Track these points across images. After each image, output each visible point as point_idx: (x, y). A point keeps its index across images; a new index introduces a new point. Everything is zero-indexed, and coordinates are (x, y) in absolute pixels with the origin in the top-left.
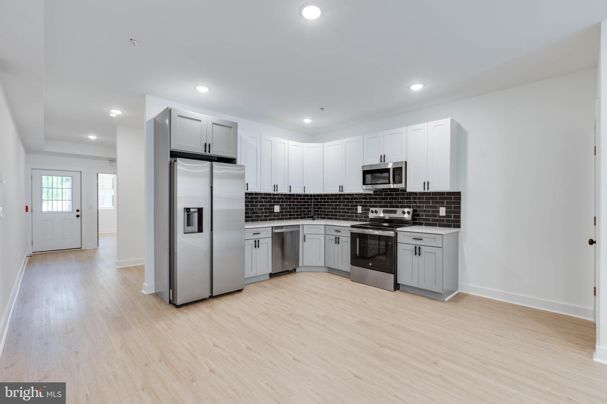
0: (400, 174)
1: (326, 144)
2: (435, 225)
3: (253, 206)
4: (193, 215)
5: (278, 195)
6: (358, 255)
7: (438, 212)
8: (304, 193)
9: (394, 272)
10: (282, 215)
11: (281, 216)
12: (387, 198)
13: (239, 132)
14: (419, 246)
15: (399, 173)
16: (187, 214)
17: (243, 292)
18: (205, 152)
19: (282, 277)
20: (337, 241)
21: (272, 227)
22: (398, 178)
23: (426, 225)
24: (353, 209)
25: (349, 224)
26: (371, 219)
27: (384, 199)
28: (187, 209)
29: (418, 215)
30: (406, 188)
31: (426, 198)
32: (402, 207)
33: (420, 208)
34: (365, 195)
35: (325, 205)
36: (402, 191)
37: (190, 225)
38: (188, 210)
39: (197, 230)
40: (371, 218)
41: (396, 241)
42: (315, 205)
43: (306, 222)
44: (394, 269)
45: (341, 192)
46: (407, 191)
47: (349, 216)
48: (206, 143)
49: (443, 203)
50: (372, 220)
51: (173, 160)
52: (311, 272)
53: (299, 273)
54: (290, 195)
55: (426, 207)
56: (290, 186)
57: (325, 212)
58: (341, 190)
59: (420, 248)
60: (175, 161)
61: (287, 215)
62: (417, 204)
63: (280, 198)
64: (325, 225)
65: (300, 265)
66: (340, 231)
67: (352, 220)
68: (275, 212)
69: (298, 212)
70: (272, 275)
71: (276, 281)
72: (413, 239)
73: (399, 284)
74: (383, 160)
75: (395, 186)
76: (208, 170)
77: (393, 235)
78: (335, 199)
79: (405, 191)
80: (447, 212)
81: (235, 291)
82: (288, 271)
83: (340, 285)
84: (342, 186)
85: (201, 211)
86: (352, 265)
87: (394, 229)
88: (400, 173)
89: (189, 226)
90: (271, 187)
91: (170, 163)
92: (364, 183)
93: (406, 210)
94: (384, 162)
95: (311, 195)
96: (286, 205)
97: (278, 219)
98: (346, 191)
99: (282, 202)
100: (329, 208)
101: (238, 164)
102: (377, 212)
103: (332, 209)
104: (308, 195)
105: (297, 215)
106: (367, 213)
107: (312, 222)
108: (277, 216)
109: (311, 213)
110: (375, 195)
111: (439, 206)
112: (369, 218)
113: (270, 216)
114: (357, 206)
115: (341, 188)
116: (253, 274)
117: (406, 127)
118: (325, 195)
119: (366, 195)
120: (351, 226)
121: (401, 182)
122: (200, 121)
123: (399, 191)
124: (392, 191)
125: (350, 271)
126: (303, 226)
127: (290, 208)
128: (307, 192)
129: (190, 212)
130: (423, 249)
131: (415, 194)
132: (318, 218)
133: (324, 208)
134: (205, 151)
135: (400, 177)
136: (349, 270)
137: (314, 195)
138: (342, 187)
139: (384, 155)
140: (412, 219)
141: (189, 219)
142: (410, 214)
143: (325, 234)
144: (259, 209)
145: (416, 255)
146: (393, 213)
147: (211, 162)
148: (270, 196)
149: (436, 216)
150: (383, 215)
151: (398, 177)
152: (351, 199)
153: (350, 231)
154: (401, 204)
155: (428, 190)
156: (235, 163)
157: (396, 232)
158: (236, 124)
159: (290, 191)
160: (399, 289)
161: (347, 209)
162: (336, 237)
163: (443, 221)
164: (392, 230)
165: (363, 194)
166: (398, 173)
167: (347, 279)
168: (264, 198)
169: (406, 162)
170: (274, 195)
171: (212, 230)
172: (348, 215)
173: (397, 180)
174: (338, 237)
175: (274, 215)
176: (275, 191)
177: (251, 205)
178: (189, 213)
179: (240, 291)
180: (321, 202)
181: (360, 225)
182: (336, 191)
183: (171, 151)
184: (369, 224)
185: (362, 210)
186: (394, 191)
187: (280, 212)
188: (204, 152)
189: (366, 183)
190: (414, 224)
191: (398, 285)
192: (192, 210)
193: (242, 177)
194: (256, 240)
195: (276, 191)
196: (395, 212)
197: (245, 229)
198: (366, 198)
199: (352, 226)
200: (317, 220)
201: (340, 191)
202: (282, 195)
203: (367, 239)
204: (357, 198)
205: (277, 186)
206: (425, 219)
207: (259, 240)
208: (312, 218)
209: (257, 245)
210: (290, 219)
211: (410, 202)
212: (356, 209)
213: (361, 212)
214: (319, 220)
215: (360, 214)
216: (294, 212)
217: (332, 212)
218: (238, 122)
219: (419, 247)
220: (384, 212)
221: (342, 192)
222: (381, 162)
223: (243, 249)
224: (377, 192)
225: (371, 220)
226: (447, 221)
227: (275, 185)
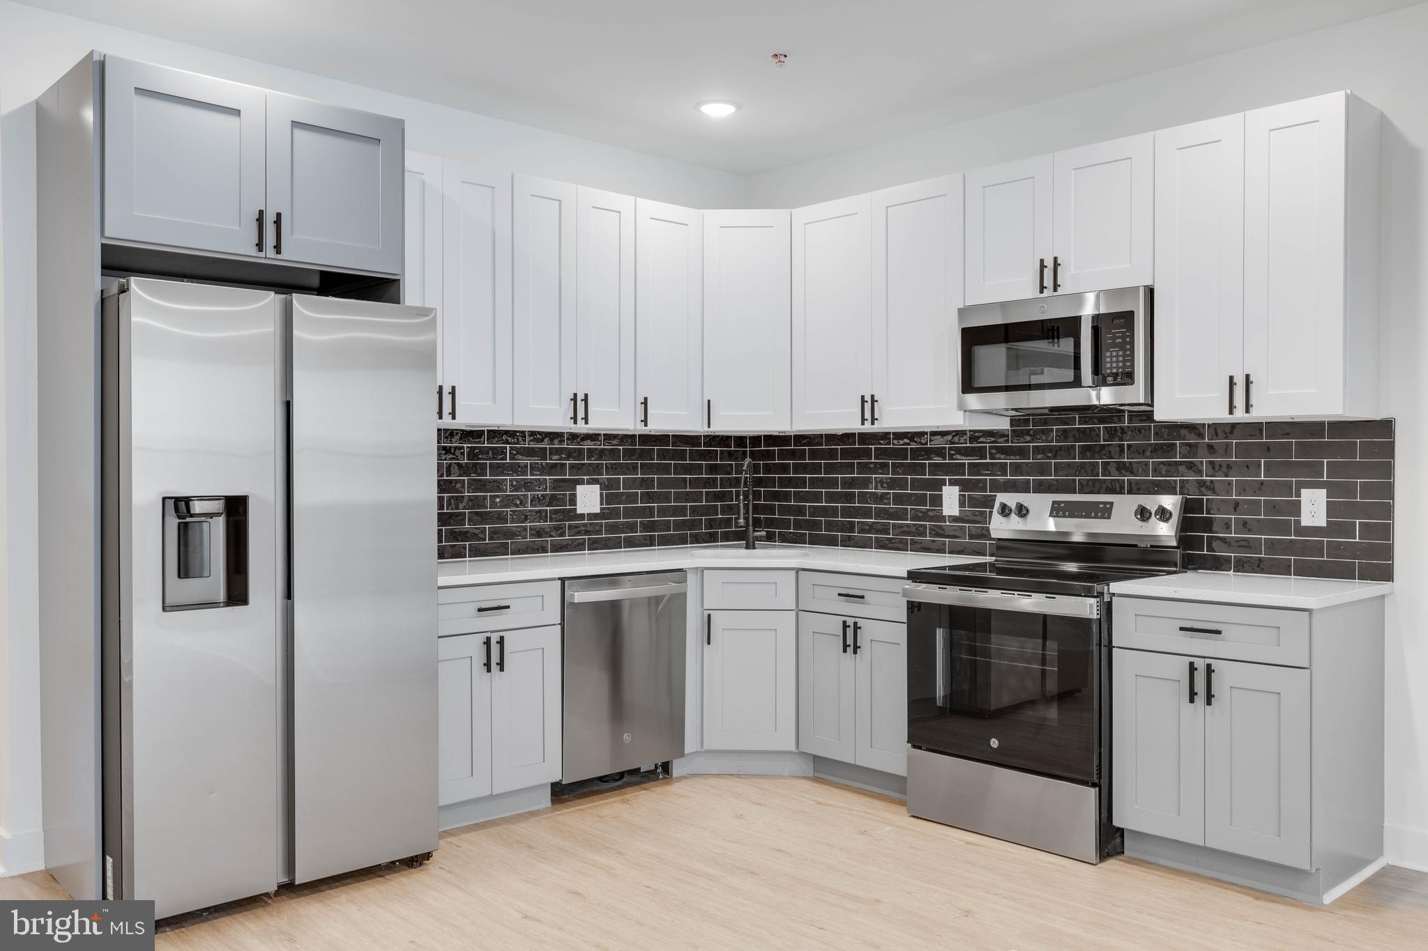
0: (1125, 343)
1: (802, 214)
2: (1281, 569)
3: (481, 486)
4: (201, 529)
5: (593, 437)
6: (939, 703)
7: (1296, 508)
8: (706, 429)
9: (1100, 777)
10: (612, 528)
11: (607, 532)
12: (1069, 451)
13: (413, 160)
14: (1208, 661)
15: (1118, 341)
16: (179, 524)
17: (430, 865)
18: (260, 250)
19: (607, 798)
20: (850, 639)
21: (563, 580)
22: (1117, 362)
23: (1242, 566)
24: (921, 500)
25: (901, 563)
26: (1001, 543)
27: (1056, 452)
28: (177, 500)
29: (1208, 525)
30: (1152, 405)
31: (1243, 450)
32: (1135, 489)
33: (1215, 493)
34: (975, 435)
35: (802, 482)
36: (1134, 416)
37: (191, 575)
38: (180, 505)
39: (222, 596)
40: (999, 539)
41: (1105, 642)
42: (759, 482)
43: (717, 557)
44: (1096, 762)
45: (868, 425)
46: (1158, 416)
47: (906, 529)
48: (261, 212)
49: (1316, 470)
50: (1003, 546)
51: (114, 283)
52: (739, 776)
53: (684, 781)
54: (646, 439)
55: (1243, 488)
56: (646, 399)
57: (800, 511)
58: (868, 415)
59: (1209, 670)
60: (124, 290)
61: (632, 528)
62: (1200, 473)
63: (601, 455)
64: (798, 571)
65: (690, 745)
66: (862, 597)
67: (919, 546)
68: (579, 512)
69: (681, 511)
70: (562, 793)
71: (579, 815)
72: (1182, 629)
73: (1123, 830)
74: (1048, 281)
75: (1106, 396)
76: (270, 329)
77: (1091, 613)
78: (845, 454)
79: (1149, 416)
80: (1331, 509)
81: (393, 862)
82: (636, 771)
83: (863, 833)
84: (873, 396)
85: (241, 510)
86: (914, 746)
87: (1097, 587)
88: (1124, 337)
89: (187, 576)
90: (560, 406)
91: (103, 300)
92: (968, 385)
93: (1153, 502)
94: (1055, 290)
95: (740, 440)
96: (627, 484)
97: (593, 543)
98: (891, 420)
99: (613, 469)
100: (817, 497)
101: (407, 304)
102: (1028, 511)
103: (831, 497)
104: (728, 438)
105: (678, 525)
106: (986, 518)
107: (743, 558)
108: (587, 532)
109: (738, 518)
110: (1017, 434)
111: (1301, 485)
112: (994, 539)
113: (559, 530)
114: (939, 485)
115: (869, 405)
116: (478, 788)
117: (1151, 133)
118: (800, 439)
119: (979, 437)
120: (909, 572)
121: (1127, 377)
122: (237, 113)
123: (1121, 419)
124: (1091, 418)
125: (905, 775)
126: (699, 573)
127: (649, 497)
128: (721, 426)
129: (192, 516)
130: (1226, 676)
131: (1193, 428)
132: (770, 537)
133: (799, 497)
134: (260, 246)
135: (1124, 355)
136: (901, 770)
137: (756, 440)
138: (873, 401)
139: (1055, 259)
140: (1178, 543)
141: (186, 545)
142: (1170, 522)
143: (798, 611)
144: (508, 502)
145: (1192, 701)
146: (1096, 517)
147: (284, 296)
148: (556, 441)
149: (1284, 528)
150: (1056, 525)
151: (1117, 356)
152: (916, 453)
153: (904, 596)
154: (1133, 474)
155: (1247, 411)
156: (396, 299)
157: (1107, 599)
158: (399, 126)
159: (645, 422)
160: (1123, 852)
161: (899, 499)
162: (844, 622)
163: (1317, 549)
164: (1089, 593)
165: (963, 433)
166: (1114, 338)
167: (893, 807)
168: (530, 452)
169: (1150, 292)
170: (573, 437)
171: (289, 594)
172: (901, 526)
173: (1111, 368)
174: (855, 624)
175: (577, 526)
176: (575, 422)
177: (471, 482)
178: (188, 520)
179: (415, 862)
180: (785, 469)
181: (951, 568)
182: (847, 421)
183: (103, 246)
184: (992, 565)
185: (962, 504)
186: (1101, 421)
187: (602, 515)
188: (253, 251)
189: (978, 383)
190: (1191, 563)
191: (1118, 835)
192: (197, 507)
193: (426, 359)
194: (489, 639)
195: (581, 423)
196: (1105, 511)
197: (440, 588)
198: (980, 453)
199: (915, 576)
200: (765, 547)
201: (863, 420)
202: (609, 437)
203: (988, 630)
204: (940, 452)
205: (586, 399)
206: (1238, 540)
207: (502, 638)
208: (744, 538)
209: (495, 658)
210: (649, 542)
211: (1173, 468)
212: (938, 501)
213: (955, 511)
214: (774, 547)
215: (954, 519)
216: (662, 511)
217: (834, 512)
218: (405, 119)
219: (1209, 666)
220: (1058, 510)
221: (873, 423)
222: (1042, 292)
223: (432, 679)
224: (1026, 422)
225: (998, 548)
226: (1335, 549)
227: (575, 395)
